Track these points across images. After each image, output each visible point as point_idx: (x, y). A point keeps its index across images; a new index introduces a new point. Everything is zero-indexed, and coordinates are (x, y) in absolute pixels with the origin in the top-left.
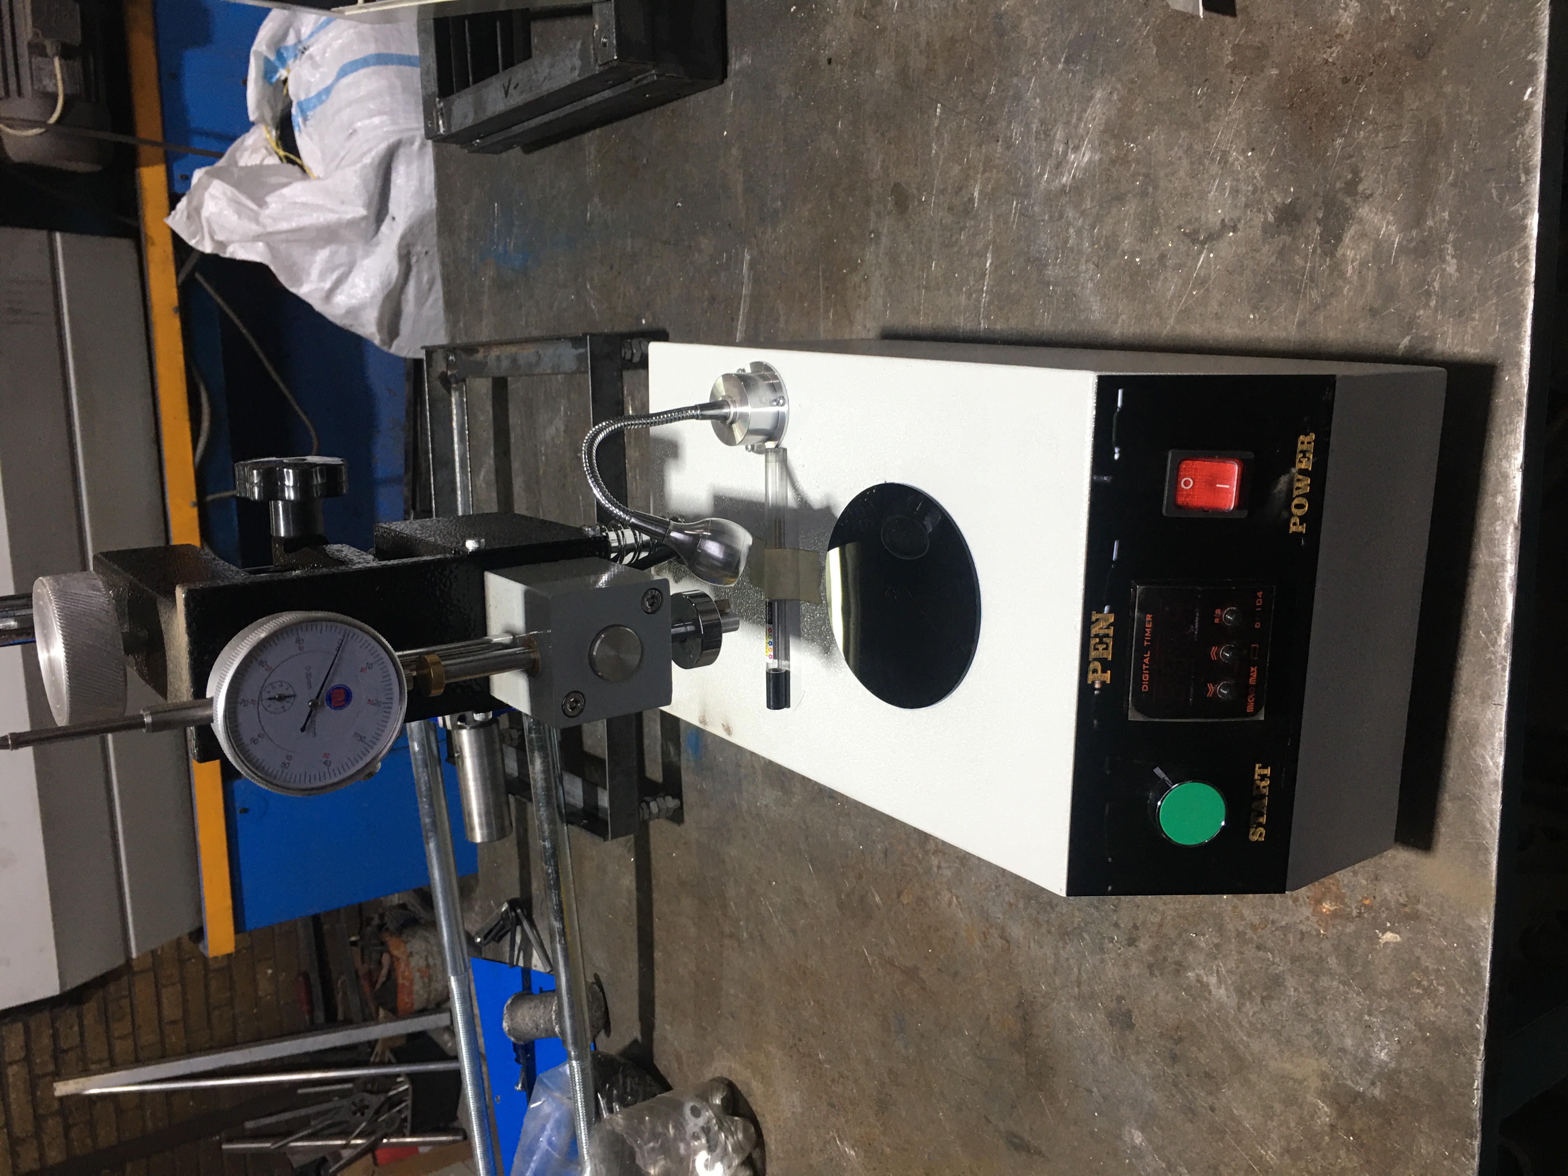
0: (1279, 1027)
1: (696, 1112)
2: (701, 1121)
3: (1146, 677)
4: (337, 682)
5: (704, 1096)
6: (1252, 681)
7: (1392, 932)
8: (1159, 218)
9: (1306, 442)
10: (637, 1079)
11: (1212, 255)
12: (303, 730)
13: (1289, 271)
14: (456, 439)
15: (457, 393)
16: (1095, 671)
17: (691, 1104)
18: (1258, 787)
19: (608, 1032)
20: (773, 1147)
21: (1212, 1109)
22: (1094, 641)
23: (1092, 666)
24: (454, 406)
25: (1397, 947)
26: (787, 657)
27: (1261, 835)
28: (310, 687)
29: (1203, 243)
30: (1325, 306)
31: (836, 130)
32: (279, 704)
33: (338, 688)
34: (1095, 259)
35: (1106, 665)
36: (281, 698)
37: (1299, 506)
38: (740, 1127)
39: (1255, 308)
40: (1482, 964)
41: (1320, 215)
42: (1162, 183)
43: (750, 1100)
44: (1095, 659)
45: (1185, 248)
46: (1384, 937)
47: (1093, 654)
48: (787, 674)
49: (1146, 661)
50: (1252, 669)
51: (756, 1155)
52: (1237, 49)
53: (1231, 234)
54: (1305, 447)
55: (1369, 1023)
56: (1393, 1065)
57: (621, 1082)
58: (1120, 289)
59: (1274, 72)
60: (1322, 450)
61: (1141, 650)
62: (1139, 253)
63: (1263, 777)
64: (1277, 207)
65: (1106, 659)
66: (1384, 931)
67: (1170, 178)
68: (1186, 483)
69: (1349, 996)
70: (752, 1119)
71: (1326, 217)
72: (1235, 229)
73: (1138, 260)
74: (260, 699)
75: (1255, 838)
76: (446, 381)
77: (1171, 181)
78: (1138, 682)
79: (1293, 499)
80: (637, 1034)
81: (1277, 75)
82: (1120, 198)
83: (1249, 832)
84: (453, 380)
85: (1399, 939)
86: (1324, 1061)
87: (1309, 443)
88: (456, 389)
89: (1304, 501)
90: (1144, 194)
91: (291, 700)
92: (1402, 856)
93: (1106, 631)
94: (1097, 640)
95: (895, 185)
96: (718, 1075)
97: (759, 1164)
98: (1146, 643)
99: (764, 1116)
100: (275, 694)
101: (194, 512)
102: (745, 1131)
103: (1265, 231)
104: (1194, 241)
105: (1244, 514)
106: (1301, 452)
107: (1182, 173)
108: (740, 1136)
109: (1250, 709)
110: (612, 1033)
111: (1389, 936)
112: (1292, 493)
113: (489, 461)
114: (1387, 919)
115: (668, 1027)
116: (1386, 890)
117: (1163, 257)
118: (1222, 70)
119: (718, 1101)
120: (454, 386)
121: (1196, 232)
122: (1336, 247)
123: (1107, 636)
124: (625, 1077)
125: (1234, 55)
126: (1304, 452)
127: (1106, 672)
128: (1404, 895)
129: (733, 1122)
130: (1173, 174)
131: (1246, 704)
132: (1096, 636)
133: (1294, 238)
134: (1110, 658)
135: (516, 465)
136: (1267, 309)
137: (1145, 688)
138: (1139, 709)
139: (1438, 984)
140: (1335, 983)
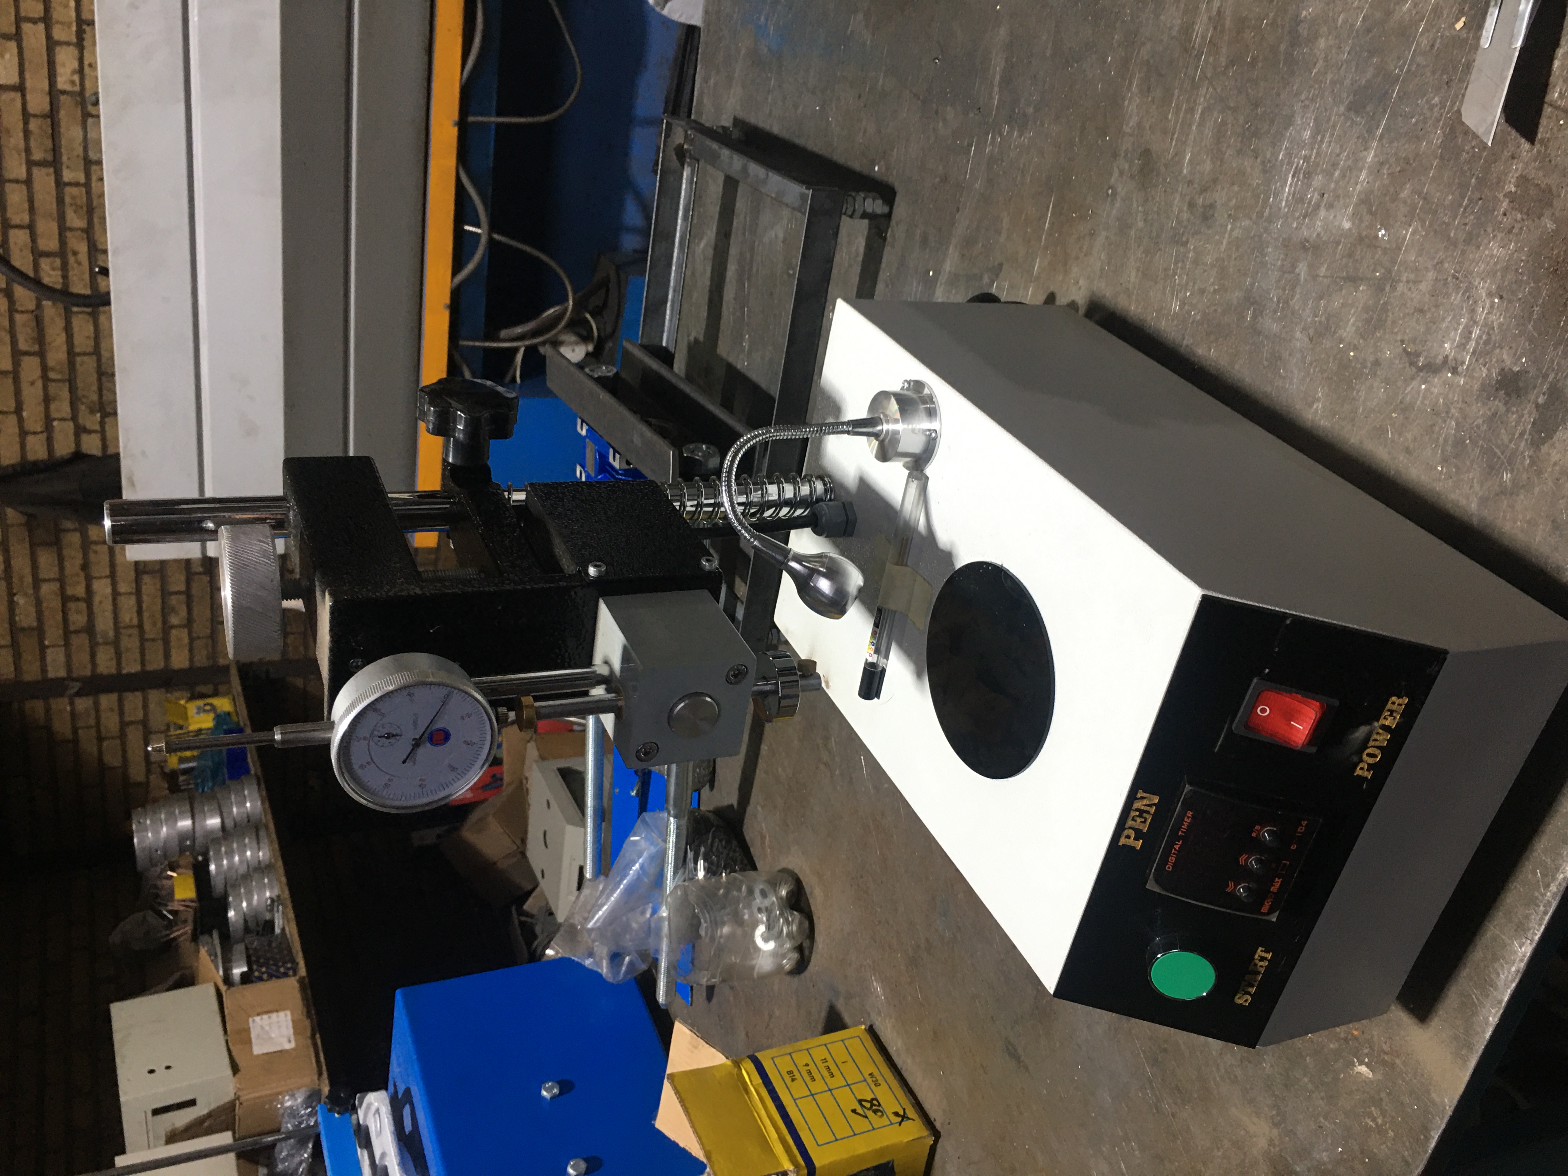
0: (1248, 1087)
1: (764, 894)
2: (767, 903)
3: (1172, 859)
4: (439, 725)
5: (774, 884)
6: (1274, 889)
7: (1368, 1067)
8: (1386, 321)
9: (1398, 703)
10: (724, 842)
11: (1423, 387)
12: (404, 762)
13: (1490, 441)
14: (680, 214)
15: (689, 169)
16: (1128, 837)
17: (761, 887)
18: (1256, 965)
19: (712, 787)
20: (820, 946)
21: (1173, 1115)
22: (1133, 814)
23: (1126, 832)
24: (684, 181)
25: (1367, 1082)
26: (887, 657)
27: (1246, 1001)
28: (416, 728)
29: (1420, 369)
30: (1511, 494)
31: (1105, 62)
32: (387, 741)
33: (439, 730)
34: (1311, 332)
35: (1139, 834)
36: (389, 736)
37: (1370, 755)
38: (797, 921)
39: (1445, 461)
40: (1432, 1133)
41: (1541, 400)
42: (1401, 287)
43: (811, 901)
44: (1130, 828)
45: (1400, 366)
46: (1360, 1068)
47: (1130, 823)
48: (883, 671)
49: (1177, 847)
50: (1277, 879)
51: (806, 944)
52: (1523, 180)
53: (1449, 375)
54: (1395, 707)
55: (1321, 1124)
56: (1330, 1167)
57: (709, 841)
58: (1325, 375)
59: (1550, 226)
60: (1410, 715)
61: (1174, 838)
62: (1355, 348)
63: (1262, 959)
64: (1503, 370)
65: (1141, 830)
66: (1361, 1063)
67: (1411, 285)
68: (1263, 711)
69: (1314, 1096)
70: (808, 915)
71: (1546, 406)
72: (1454, 371)
73: (1352, 354)
74: (372, 735)
75: (1240, 1002)
76: (681, 154)
77: (1410, 289)
78: (1164, 860)
79: (1367, 748)
80: (733, 799)
81: (1553, 230)
82: (1354, 280)
83: (1236, 995)
84: (688, 155)
85: (1371, 1076)
86: (1275, 1132)
87: (1400, 705)
88: (689, 165)
89: (1377, 752)
90: (1380, 289)
91: (398, 738)
92: (1399, 1015)
93: (1148, 808)
94: (1137, 813)
95: (1145, 151)
96: (790, 867)
97: (807, 952)
98: (1180, 833)
99: (819, 918)
100: (384, 732)
101: (455, 131)
102: (800, 924)
103: (1483, 388)
104: (1412, 364)
105: (1313, 750)
106: (1389, 710)
107: (1423, 286)
108: (795, 928)
109: (1265, 909)
110: (715, 790)
111: (1363, 1069)
112: (1368, 742)
113: (710, 234)
114: (1367, 1055)
115: (759, 808)
116: (1375, 1033)
117: (1377, 363)
118: (1501, 196)
119: (784, 893)
120: (688, 160)
121: (1418, 355)
122: (1543, 441)
123: (1148, 812)
124: (714, 838)
125: (1517, 186)
126: (1392, 712)
127: (1138, 840)
128: (1388, 1044)
129: (792, 914)
130: (1415, 282)
131: (1262, 905)
132: (1137, 810)
133: (1508, 411)
134: (1145, 830)
135: (733, 251)
136: (1457, 468)
137: (1169, 868)
138: (1157, 881)
139: (1390, 1128)
140: (1306, 1080)
